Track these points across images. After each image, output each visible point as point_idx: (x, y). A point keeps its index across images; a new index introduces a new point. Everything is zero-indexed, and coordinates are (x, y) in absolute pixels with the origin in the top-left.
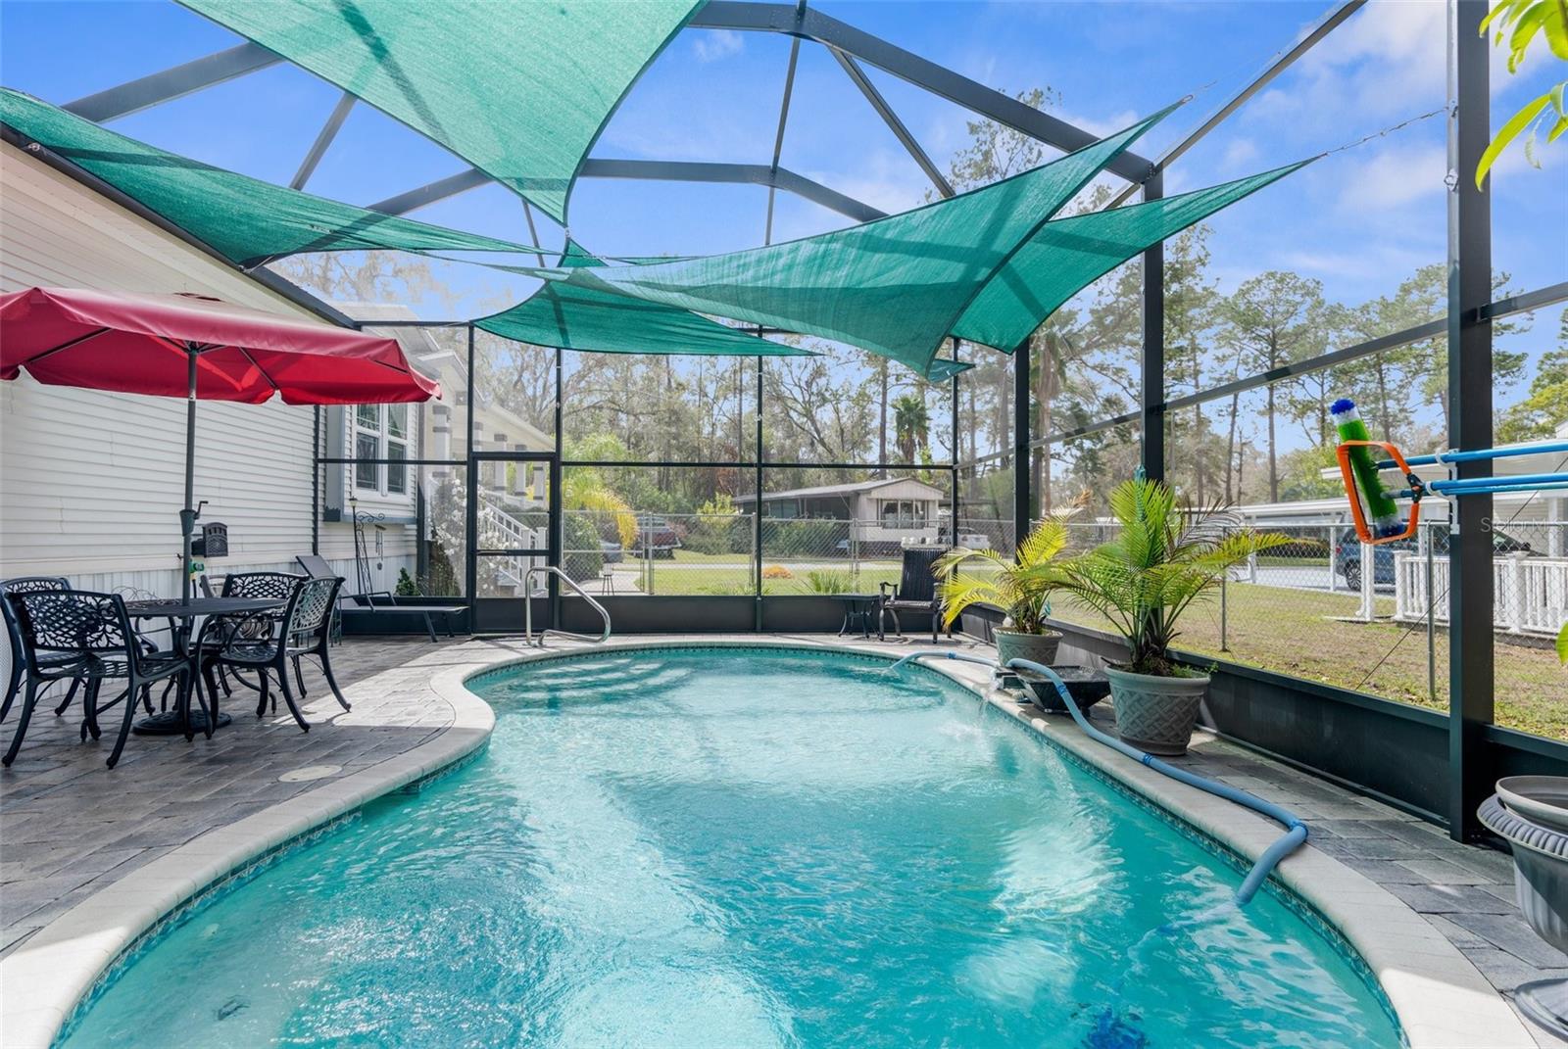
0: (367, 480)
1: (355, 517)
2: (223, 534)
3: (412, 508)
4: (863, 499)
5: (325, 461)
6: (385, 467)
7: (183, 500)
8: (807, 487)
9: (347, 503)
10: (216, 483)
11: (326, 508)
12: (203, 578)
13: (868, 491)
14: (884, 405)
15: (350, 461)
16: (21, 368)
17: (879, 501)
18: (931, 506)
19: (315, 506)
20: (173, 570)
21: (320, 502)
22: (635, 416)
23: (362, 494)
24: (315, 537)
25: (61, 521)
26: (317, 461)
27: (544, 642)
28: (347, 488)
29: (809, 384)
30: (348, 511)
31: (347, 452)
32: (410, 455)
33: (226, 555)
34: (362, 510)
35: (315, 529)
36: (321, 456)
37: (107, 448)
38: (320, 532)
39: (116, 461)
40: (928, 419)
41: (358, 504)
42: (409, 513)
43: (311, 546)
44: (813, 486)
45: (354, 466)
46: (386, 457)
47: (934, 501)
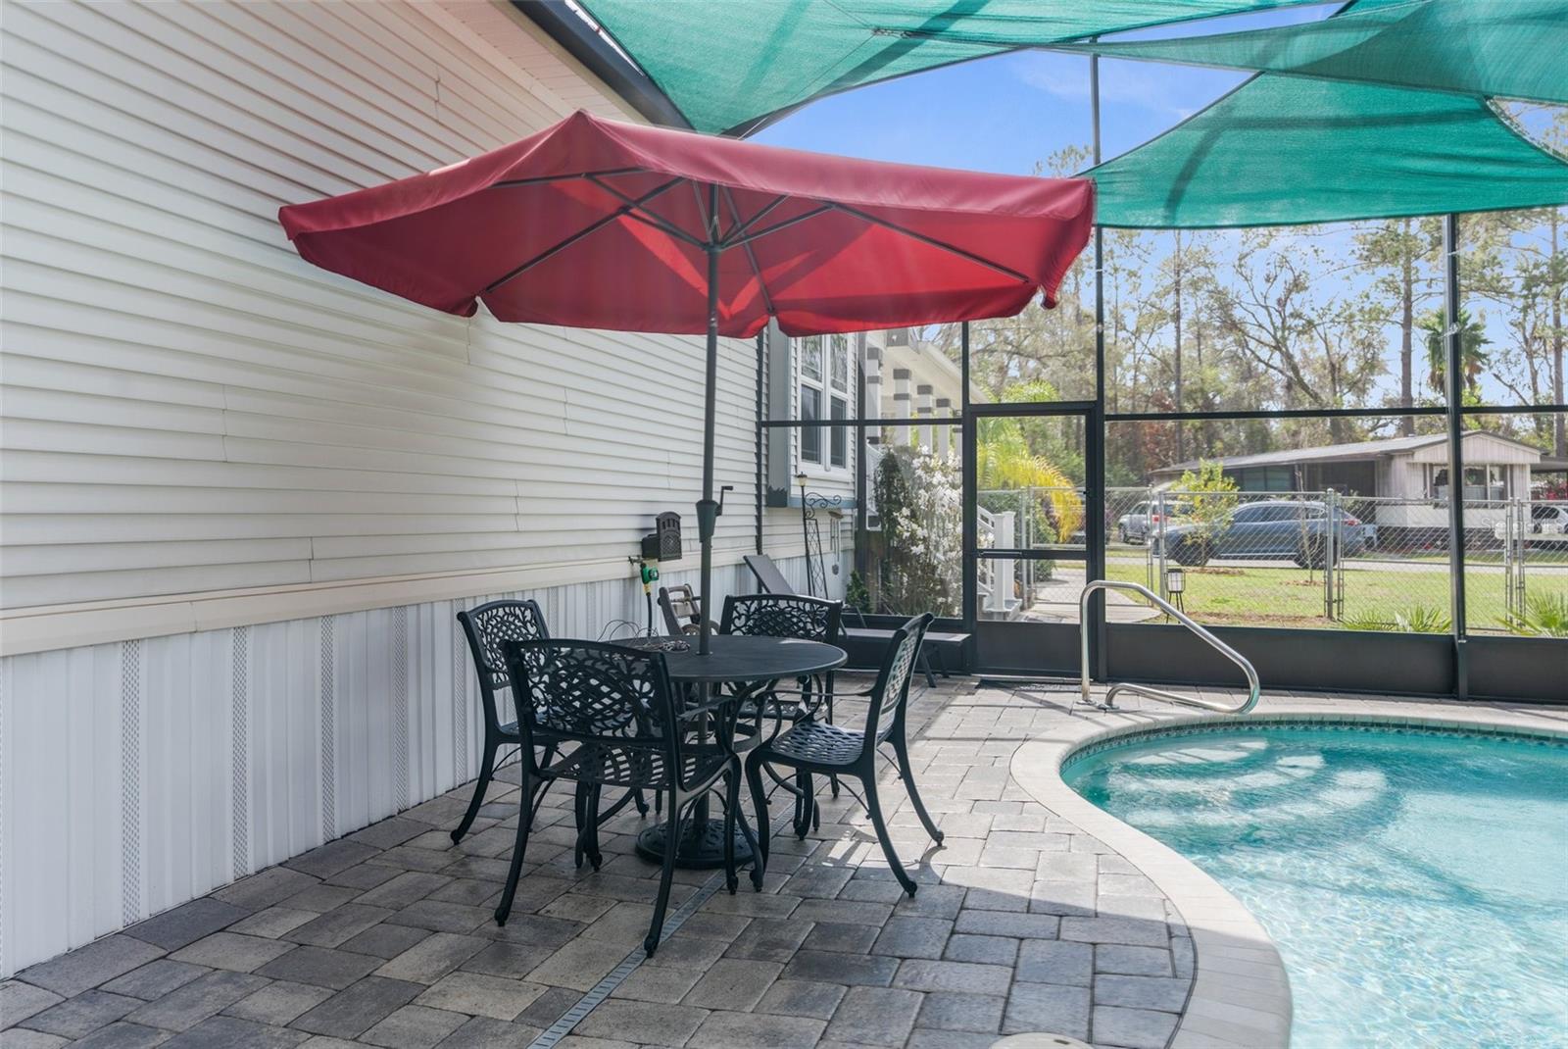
0: (811, 453)
1: (804, 500)
2: (676, 528)
3: (851, 487)
4: (1400, 465)
5: (769, 424)
6: (828, 429)
7: (700, 486)
8: (1277, 449)
9: (794, 481)
10: (663, 457)
11: (769, 489)
12: (663, 591)
13: (1409, 452)
14: (1407, 323)
15: (795, 424)
16: (478, 299)
17: (1428, 467)
18: (1517, 473)
19: (758, 486)
20: (624, 579)
21: (764, 481)
22: (1039, 359)
23: (807, 467)
24: (759, 528)
25: (517, 514)
26: (760, 424)
27: (1117, 701)
28: (793, 461)
29: (1282, 303)
30: (795, 492)
31: (793, 413)
32: (850, 414)
33: (680, 557)
34: (814, 491)
35: (759, 518)
36: (764, 419)
37: (559, 410)
38: (764, 522)
39: (572, 429)
40: (1485, 342)
41: (807, 483)
42: (847, 495)
43: (753, 541)
44: (1286, 448)
45: (799, 429)
46: (829, 418)
47: (1522, 466)
